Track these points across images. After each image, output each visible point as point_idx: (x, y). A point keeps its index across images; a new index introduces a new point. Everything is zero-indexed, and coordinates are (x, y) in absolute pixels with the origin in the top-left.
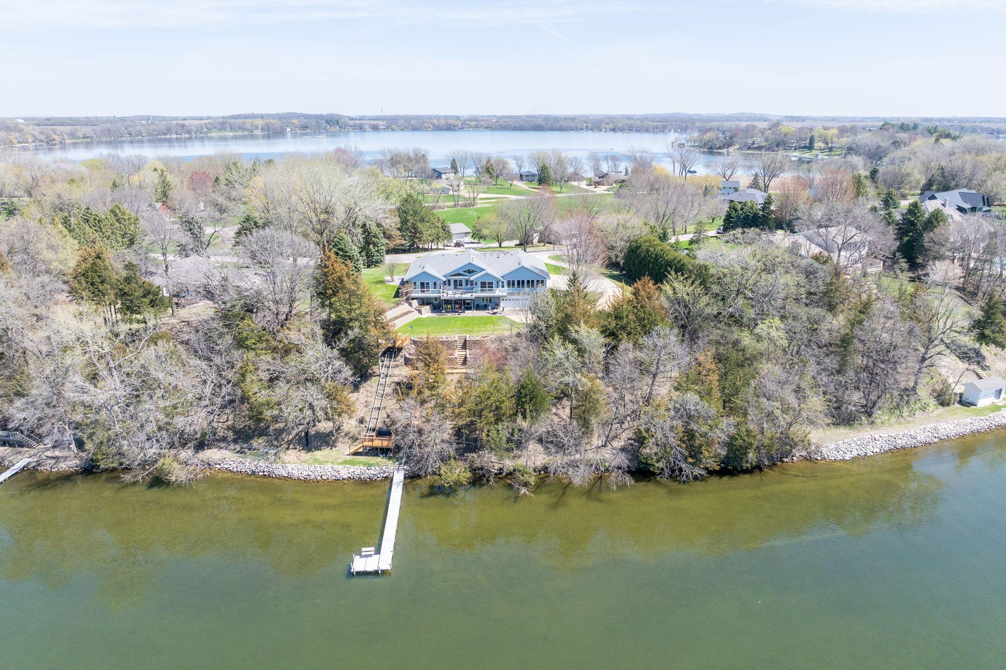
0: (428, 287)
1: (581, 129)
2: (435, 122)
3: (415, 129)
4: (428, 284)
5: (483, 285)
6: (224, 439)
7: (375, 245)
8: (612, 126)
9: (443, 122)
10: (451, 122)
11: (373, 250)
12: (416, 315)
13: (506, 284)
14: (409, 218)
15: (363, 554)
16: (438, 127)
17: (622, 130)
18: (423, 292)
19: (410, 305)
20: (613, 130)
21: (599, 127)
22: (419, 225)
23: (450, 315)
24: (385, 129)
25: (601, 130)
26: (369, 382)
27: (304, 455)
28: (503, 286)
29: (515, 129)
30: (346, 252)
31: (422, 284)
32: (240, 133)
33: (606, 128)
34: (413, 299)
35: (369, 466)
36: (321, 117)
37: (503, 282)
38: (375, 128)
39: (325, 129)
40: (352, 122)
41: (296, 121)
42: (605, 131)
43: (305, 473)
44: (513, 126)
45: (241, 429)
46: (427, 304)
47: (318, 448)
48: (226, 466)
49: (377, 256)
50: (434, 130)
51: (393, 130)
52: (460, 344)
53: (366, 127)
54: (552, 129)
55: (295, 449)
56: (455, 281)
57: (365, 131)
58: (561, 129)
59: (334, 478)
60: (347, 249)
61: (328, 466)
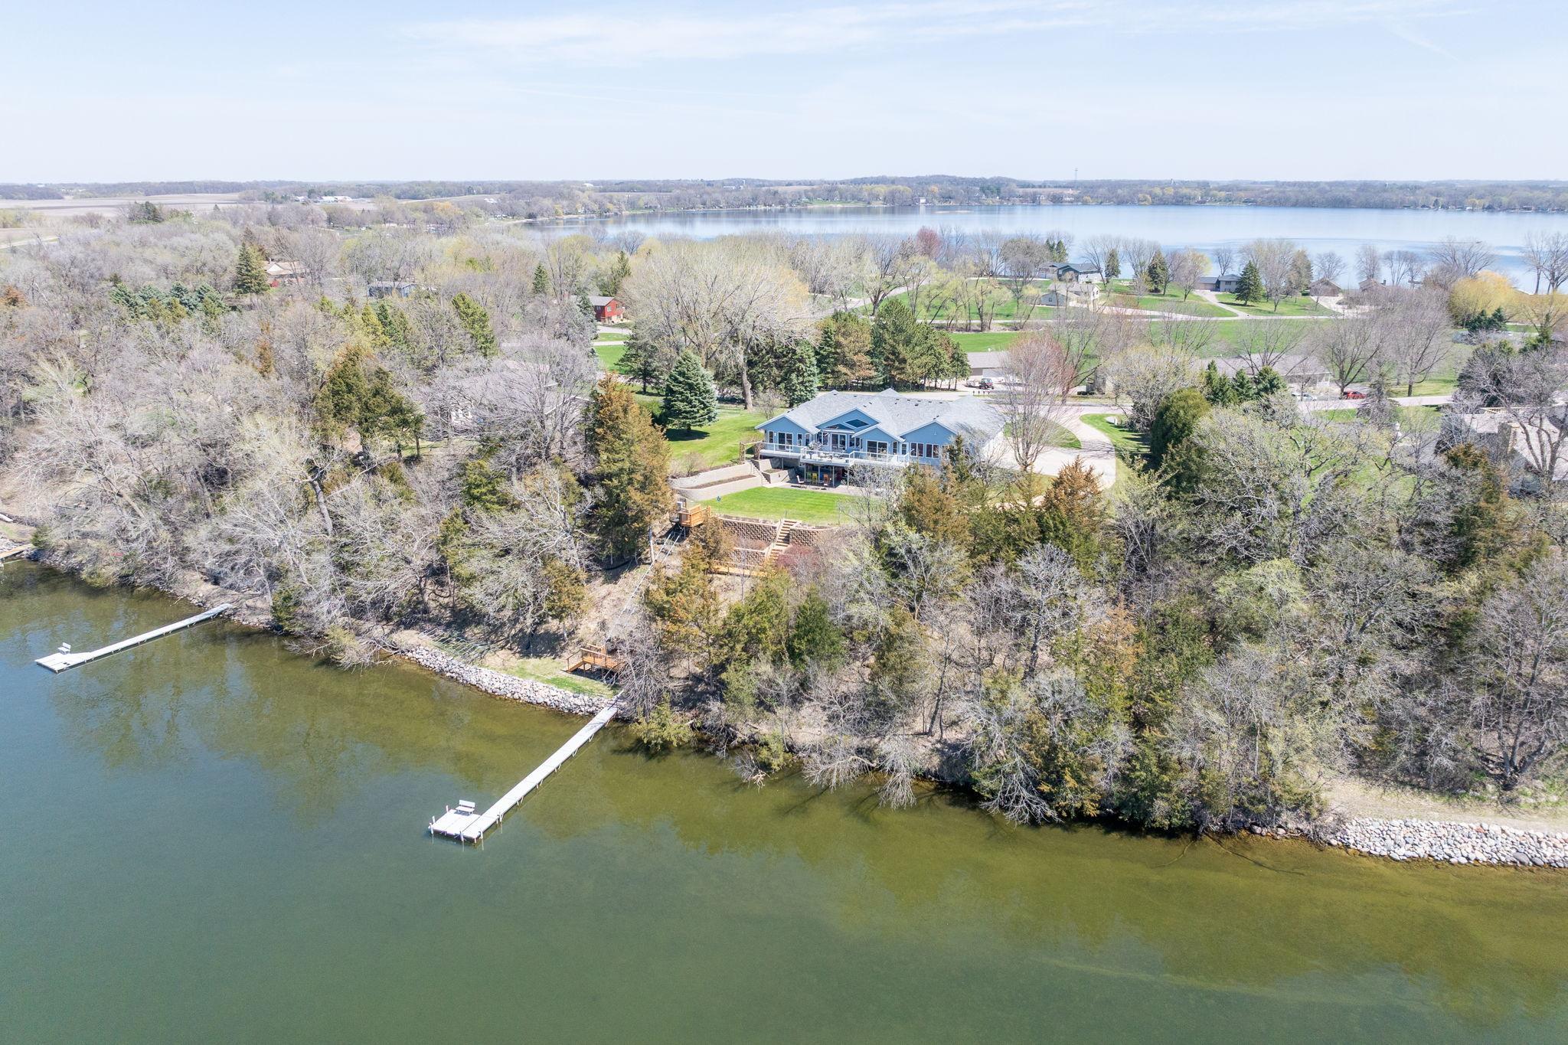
0: (790, 442)
1: (1423, 206)
2: (1158, 191)
3: (1121, 202)
4: (789, 436)
5: (872, 446)
6: (436, 622)
7: (800, 373)
8: (1486, 202)
9: (1170, 191)
10: (1185, 191)
11: (795, 381)
12: (759, 481)
13: (908, 449)
14: (886, 336)
15: (459, 808)
16: (1161, 200)
17: (1508, 209)
18: (782, 448)
19: (757, 465)
20: (1490, 208)
21: (1461, 203)
22: (900, 348)
23: (810, 488)
24: (1071, 202)
25: (1463, 209)
26: (634, 572)
27: (515, 661)
28: (904, 452)
29: (1297, 204)
30: (688, 378)
31: (782, 436)
32: (852, 205)
33: (1474, 205)
34: (764, 457)
35: (579, 691)
36: (974, 182)
37: (904, 446)
38: (1057, 200)
39: (978, 200)
40: (1021, 191)
41: (935, 188)
42: (1472, 210)
43: (497, 685)
44: (1293, 199)
45: (461, 610)
46: (786, 468)
47: (538, 655)
48: (417, 656)
49: (801, 390)
50: (1153, 204)
51: (1085, 203)
52: (779, 533)
53: (1043, 198)
54: (1367, 205)
55: (511, 649)
56: (835, 437)
57: (1039, 204)
58: (1384, 206)
59: (527, 699)
60: (690, 374)
61: (527, 683)
